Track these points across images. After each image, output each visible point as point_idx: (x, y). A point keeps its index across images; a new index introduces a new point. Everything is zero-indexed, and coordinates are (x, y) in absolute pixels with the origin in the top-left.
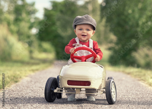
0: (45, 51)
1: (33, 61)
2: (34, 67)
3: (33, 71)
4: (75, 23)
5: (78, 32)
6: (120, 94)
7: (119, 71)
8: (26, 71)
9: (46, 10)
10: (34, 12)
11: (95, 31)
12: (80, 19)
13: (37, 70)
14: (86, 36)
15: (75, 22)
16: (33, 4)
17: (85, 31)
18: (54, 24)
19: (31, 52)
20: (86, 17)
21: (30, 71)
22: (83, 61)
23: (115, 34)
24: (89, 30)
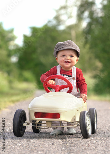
0: (26, 80)
1: (12, 91)
2: (15, 98)
3: (13, 102)
4: (57, 50)
5: (60, 58)
6: (106, 125)
7: (105, 101)
8: (5, 102)
9: (25, 37)
10: (13, 39)
11: (78, 58)
12: (62, 45)
13: (18, 101)
14: (69, 62)
15: (57, 48)
16: (11, 31)
17: (69, 58)
18: (34, 51)
19: (10, 82)
20: (68, 43)
21: (10, 102)
22: (57, 91)
23: (100, 61)
24: (73, 56)
